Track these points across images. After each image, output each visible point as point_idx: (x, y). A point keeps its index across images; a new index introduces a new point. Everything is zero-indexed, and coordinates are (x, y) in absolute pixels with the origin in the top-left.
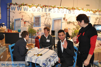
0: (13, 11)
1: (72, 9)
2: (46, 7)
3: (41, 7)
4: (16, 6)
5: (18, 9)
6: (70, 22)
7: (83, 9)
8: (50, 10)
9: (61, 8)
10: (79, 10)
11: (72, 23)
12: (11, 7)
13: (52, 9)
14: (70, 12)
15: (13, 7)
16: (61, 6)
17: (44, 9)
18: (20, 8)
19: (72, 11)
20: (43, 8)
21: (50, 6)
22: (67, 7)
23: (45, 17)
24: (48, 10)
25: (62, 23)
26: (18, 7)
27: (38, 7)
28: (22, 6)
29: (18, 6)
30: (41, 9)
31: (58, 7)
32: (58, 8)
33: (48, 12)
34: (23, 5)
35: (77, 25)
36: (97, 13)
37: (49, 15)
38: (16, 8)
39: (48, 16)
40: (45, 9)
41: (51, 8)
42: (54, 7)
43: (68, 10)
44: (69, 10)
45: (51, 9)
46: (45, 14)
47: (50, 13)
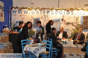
0: (14, 14)
1: (71, 9)
2: (45, 10)
4: (17, 10)
5: (19, 12)
6: (68, 22)
7: (83, 9)
8: (48, 12)
10: (78, 11)
11: (71, 23)
12: (13, 10)
13: (51, 11)
14: (68, 13)
15: (14, 10)
16: (59, 8)
18: (21, 11)
19: (70, 12)
20: (41, 11)
21: (48, 9)
22: (65, 9)
23: (44, 19)
24: (46, 12)
25: (60, 24)
26: (18, 11)
27: (37, 10)
28: (22, 9)
29: (19, 9)
32: (56, 10)
33: (46, 14)
34: (24, 9)
35: (77, 26)
37: (48, 17)
38: (17, 12)
40: (44, 11)
42: (52, 9)
43: (66, 12)
44: (68, 11)
45: (49, 11)
46: (44, 16)
47: (48, 15)
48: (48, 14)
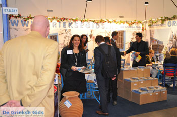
0: (15, 26)
1: (101, 21)
2: (65, 21)
3: (58, 21)
4: (20, 20)
5: (22, 23)
7: (115, 21)
8: (70, 24)
9: (86, 21)
10: (109, 23)
12: (11, 21)
13: (74, 23)
14: (97, 26)
15: (14, 21)
16: (85, 19)
17: (62, 23)
18: (27, 21)
19: (100, 24)
20: (60, 23)
21: (70, 19)
22: (93, 20)
23: (65, 35)
24: (67, 24)
26: (22, 21)
27: (53, 21)
28: (28, 19)
29: (22, 19)
30: (58, 23)
31: (82, 19)
32: (82, 21)
33: (67, 28)
34: (31, 18)
36: (134, 25)
37: (70, 32)
38: (20, 23)
39: (68, 34)
40: (64, 23)
41: (72, 21)
42: (75, 21)
43: (95, 24)
44: (97, 23)
45: (72, 23)
46: (64, 31)
47: (70, 30)
48: (71, 28)
